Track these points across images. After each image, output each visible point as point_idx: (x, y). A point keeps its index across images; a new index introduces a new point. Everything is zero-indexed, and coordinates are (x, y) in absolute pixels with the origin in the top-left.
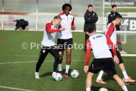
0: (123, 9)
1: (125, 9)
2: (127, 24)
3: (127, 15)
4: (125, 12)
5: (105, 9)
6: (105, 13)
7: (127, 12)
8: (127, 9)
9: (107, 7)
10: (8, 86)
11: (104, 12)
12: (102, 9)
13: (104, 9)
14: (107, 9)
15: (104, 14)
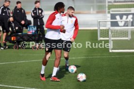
0: (127, 5)
1: (129, 5)
2: (131, 20)
3: (130, 11)
4: (129, 7)
5: (109, 5)
6: (109, 9)
7: (131, 7)
8: (131, 5)
9: (110, 4)
10: (13, 85)
11: (107, 9)
12: (106, 5)
13: (107, 6)
14: (111, 5)
15: (107, 11)
